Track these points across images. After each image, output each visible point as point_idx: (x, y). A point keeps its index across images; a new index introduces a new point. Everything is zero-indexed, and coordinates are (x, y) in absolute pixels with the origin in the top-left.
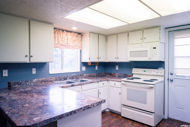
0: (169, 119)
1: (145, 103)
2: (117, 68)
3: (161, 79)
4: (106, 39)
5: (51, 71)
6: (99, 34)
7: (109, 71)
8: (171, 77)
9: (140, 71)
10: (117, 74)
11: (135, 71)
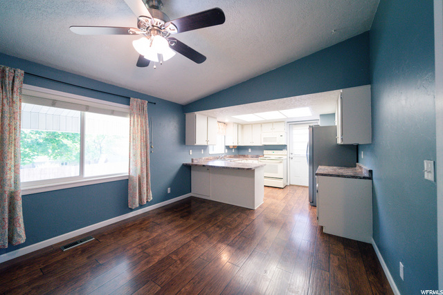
0: (290, 185)
1: (277, 173)
2: (250, 150)
3: (285, 157)
4: (242, 128)
5: (211, 152)
6: (238, 124)
7: (242, 152)
8: (291, 156)
9: (270, 152)
10: (250, 155)
11: (266, 152)
